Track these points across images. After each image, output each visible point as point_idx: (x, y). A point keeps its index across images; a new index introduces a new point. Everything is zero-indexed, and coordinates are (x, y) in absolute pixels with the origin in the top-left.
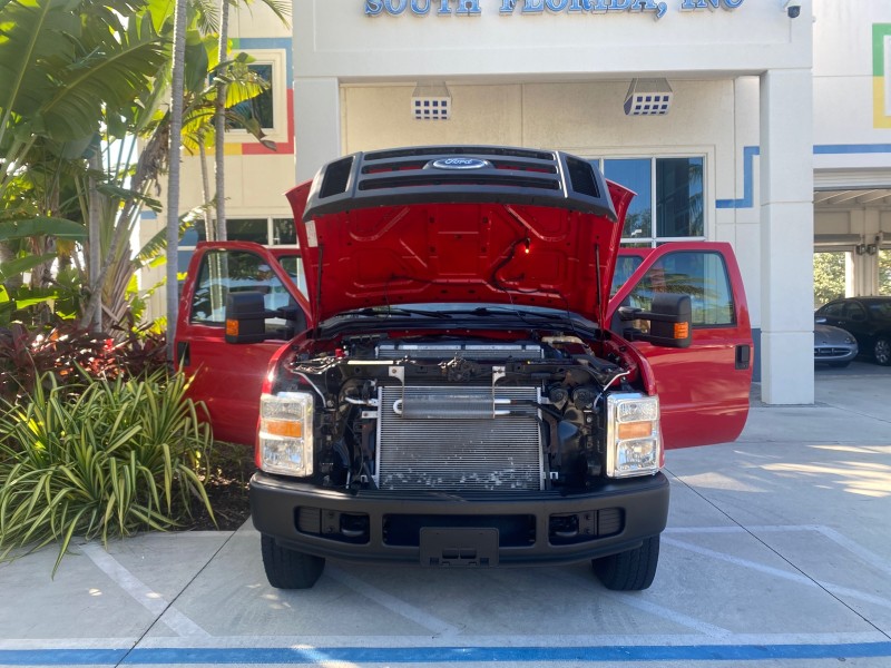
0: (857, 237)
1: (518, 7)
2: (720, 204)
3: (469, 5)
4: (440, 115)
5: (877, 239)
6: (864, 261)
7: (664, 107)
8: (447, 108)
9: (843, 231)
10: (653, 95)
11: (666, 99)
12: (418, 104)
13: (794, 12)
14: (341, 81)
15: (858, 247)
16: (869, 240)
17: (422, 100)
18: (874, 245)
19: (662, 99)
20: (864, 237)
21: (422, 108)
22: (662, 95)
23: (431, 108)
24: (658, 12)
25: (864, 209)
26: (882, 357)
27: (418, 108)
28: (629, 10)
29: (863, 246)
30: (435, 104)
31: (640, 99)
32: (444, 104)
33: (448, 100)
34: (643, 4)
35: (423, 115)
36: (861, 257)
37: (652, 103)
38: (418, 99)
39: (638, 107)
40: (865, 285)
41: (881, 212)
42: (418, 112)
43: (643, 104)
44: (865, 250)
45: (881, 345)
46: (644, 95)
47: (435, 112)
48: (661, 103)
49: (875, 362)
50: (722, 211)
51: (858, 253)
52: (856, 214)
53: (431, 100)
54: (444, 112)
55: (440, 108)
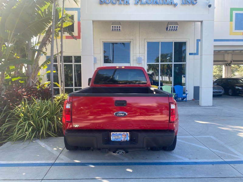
0: (226, 61)
1: (139, 3)
2: (190, 54)
3: (127, 2)
4: (118, 30)
5: (231, 62)
6: (228, 68)
7: (176, 29)
8: (121, 28)
9: (222, 60)
10: (174, 26)
11: (177, 27)
12: (113, 27)
13: (210, 6)
14: (93, 21)
15: (226, 64)
16: (229, 62)
17: (114, 26)
18: (230, 63)
19: (176, 27)
20: (228, 61)
21: (114, 28)
22: (176, 26)
23: (116, 28)
24: (175, 5)
25: (228, 54)
26: (230, 94)
27: (113, 28)
28: (168, 4)
29: (227, 63)
30: (117, 27)
31: (170, 27)
32: (120, 27)
33: (121, 26)
34: (172, 3)
36: (227, 66)
37: (173, 28)
38: (113, 26)
39: (170, 29)
40: (228, 74)
41: (232, 55)
42: (113, 29)
43: (171, 28)
44: (228, 65)
45: (230, 91)
46: (171, 26)
47: (117, 29)
48: (176, 28)
49: (229, 95)
50: (190, 56)
51: (226, 65)
52: (226, 55)
53: (116, 26)
54: (119, 29)
55: (118, 28)
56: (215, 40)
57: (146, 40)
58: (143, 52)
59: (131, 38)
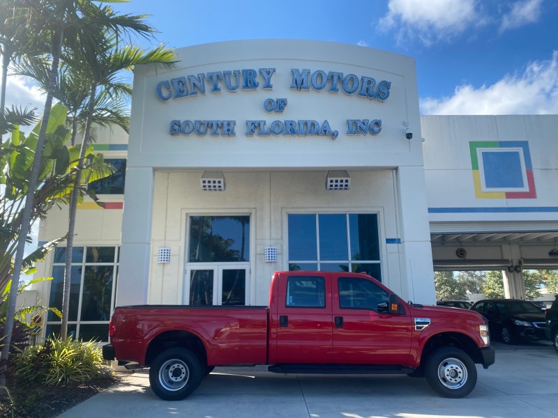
0: (507, 261)
1: (256, 131)
2: (389, 241)
3: (228, 130)
4: (217, 188)
5: (520, 262)
6: (514, 276)
7: (346, 186)
8: (222, 185)
9: (499, 257)
10: (339, 179)
11: (347, 181)
12: (204, 182)
13: (409, 136)
14: (155, 170)
15: (509, 268)
16: (515, 263)
17: (207, 180)
18: (519, 267)
19: (344, 181)
20: (512, 261)
21: (207, 184)
22: (344, 179)
23: (212, 184)
24: (334, 135)
25: (510, 244)
26: (507, 339)
27: (204, 184)
28: (317, 134)
29: (512, 267)
30: (214, 182)
31: (332, 181)
32: (219, 182)
33: (222, 180)
34: (325, 131)
35: (207, 188)
36: (512, 274)
37: (339, 184)
38: (204, 179)
39: (331, 186)
40: (516, 291)
41: (520, 246)
42: (205, 186)
43: (334, 184)
44: (514, 269)
45: (505, 331)
46: (334, 179)
47: (215, 187)
48: (344, 183)
49: (503, 342)
50: (389, 245)
51: (509, 271)
52: (505, 247)
53: (212, 180)
54: (220, 187)
55: (217, 184)
56: (431, 210)
57: (284, 211)
58: (279, 237)
59: (252, 207)
